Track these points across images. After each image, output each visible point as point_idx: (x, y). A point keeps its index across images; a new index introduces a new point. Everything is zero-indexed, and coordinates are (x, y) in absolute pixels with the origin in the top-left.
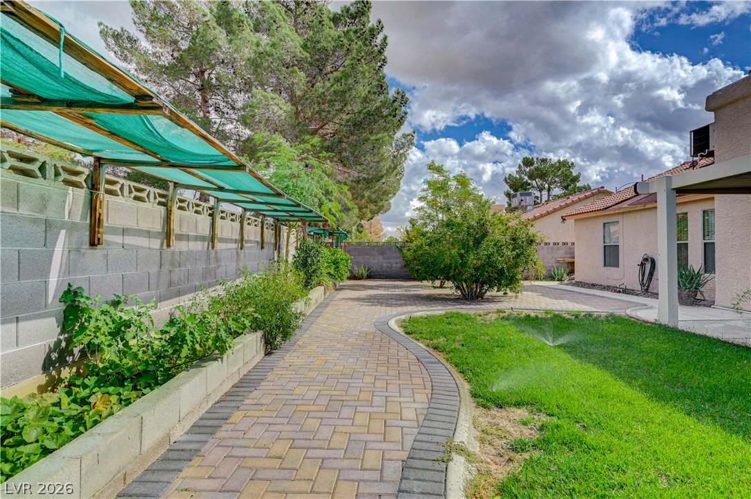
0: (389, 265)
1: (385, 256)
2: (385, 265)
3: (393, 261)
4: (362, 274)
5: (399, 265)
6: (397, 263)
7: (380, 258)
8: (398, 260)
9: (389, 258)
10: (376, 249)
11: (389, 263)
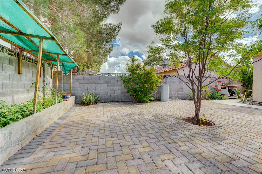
0: (113, 91)
1: (109, 84)
2: (109, 91)
3: (116, 88)
4: (90, 99)
5: (120, 91)
6: (118, 90)
7: (106, 85)
8: (119, 88)
9: (112, 86)
10: (102, 78)
11: (113, 89)
